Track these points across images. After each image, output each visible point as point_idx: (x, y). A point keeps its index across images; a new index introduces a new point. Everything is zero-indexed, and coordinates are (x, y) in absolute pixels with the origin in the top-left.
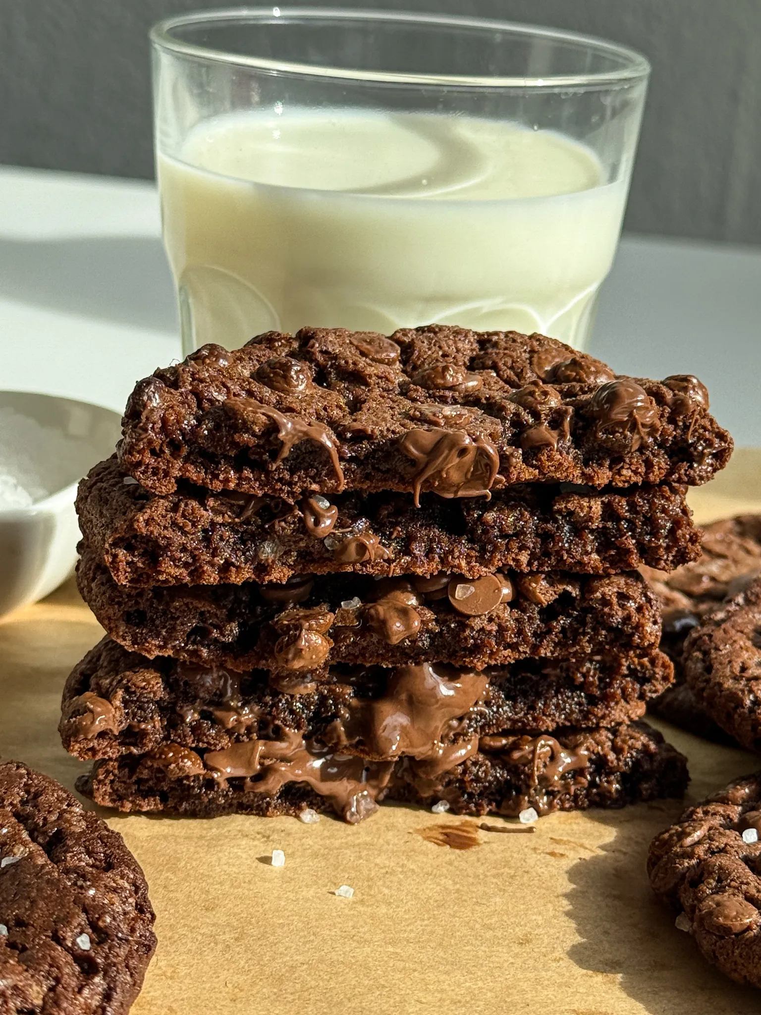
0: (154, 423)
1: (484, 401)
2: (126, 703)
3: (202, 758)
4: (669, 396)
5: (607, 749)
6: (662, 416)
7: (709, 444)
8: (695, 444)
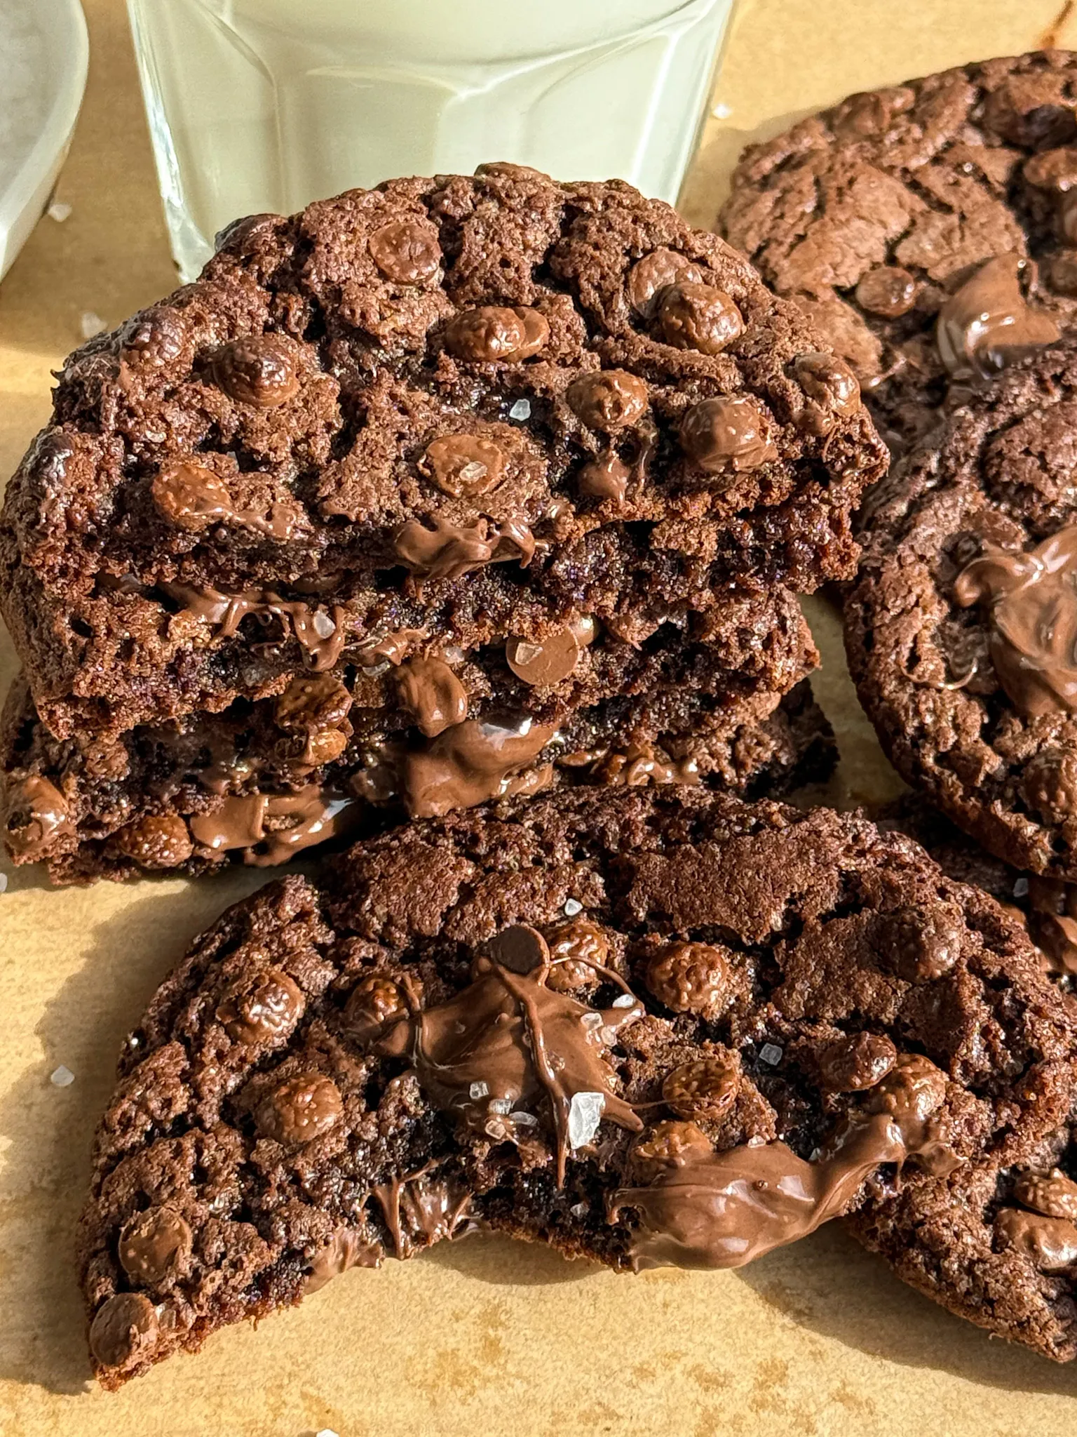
0: (57, 527)
1: (538, 393)
2: (82, 788)
3: (188, 825)
4: (797, 409)
5: (725, 763)
6: (784, 437)
7: (852, 462)
8: (832, 464)
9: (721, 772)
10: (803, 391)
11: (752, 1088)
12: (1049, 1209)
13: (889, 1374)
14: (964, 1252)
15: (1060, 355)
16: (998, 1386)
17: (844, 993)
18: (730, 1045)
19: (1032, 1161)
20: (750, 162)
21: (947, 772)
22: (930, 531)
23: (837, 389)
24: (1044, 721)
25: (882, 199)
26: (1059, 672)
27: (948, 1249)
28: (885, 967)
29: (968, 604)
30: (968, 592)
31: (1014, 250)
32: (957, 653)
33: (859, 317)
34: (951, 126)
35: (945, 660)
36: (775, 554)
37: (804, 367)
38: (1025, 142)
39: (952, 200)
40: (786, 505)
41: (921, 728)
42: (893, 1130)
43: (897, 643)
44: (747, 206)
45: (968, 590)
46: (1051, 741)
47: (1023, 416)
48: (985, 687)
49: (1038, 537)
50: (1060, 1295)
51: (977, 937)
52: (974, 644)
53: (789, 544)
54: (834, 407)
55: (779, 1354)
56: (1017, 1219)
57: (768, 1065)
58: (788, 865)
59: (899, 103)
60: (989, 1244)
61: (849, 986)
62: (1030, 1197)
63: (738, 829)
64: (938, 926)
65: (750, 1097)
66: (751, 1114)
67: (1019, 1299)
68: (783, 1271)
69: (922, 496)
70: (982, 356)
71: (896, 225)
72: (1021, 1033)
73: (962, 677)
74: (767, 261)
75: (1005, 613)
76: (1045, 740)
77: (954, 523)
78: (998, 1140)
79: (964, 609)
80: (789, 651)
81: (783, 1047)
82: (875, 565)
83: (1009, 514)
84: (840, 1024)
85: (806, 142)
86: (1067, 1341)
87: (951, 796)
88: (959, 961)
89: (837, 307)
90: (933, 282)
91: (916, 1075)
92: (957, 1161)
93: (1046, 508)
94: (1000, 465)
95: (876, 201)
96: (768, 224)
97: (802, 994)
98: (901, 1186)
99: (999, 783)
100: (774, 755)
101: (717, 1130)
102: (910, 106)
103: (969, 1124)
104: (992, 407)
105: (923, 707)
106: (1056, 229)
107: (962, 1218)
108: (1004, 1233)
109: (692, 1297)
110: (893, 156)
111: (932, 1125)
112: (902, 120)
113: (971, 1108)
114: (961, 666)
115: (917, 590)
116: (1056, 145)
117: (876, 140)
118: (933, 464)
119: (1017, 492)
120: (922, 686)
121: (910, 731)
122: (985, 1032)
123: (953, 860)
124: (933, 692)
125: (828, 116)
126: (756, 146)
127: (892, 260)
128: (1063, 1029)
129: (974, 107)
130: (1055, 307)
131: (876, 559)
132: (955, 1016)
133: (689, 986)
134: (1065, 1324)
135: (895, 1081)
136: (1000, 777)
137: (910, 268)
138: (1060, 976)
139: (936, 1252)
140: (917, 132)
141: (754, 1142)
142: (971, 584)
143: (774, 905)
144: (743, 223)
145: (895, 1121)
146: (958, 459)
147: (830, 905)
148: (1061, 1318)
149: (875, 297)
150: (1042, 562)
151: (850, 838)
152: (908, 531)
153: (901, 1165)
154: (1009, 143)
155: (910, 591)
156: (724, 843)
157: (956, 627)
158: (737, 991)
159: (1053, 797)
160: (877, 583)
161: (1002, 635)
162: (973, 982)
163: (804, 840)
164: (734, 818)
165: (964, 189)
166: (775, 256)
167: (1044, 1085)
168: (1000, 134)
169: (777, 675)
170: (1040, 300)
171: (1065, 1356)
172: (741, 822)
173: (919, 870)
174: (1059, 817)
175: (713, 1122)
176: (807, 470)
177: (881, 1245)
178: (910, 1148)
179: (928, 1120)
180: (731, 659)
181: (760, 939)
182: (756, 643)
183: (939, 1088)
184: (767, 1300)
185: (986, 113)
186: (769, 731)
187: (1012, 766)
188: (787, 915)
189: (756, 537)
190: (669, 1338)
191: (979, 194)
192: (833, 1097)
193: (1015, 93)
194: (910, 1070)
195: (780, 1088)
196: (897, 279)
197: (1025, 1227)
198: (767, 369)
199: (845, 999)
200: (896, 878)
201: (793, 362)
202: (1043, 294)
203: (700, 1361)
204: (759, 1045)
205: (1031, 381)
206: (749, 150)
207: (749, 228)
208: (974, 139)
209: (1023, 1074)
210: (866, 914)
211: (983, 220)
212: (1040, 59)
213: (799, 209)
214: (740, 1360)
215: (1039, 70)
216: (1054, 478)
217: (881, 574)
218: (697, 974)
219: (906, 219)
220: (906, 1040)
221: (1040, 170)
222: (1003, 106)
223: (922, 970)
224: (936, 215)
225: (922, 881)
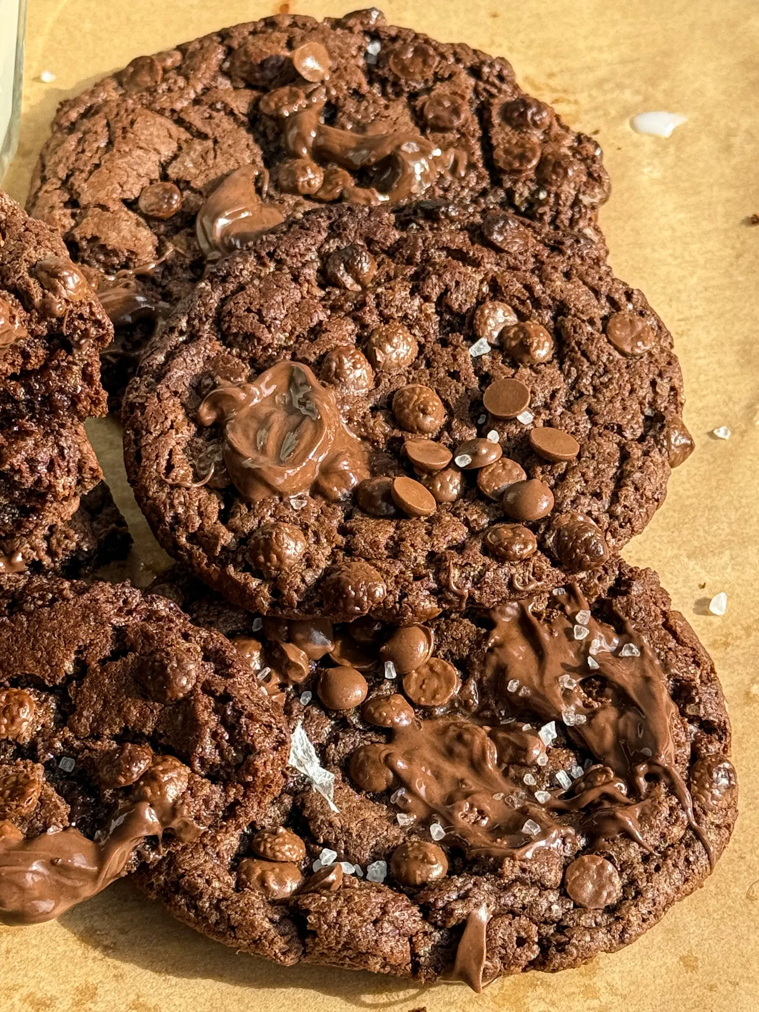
4: (37, 299)
5: (42, 554)
6: (31, 320)
7: (85, 334)
8: (71, 335)
9: (41, 561)
10: (42, 286)
11: (51, 790)
12: (275, 856)
13: (171, 986)
14: (213, 894)
15: (272, 237)
16: (250, 986)
17: (117, 715)
18: (36, 761)
19: (267, 822)
20: (62, 113)
21: (195, 547)
22: (180, 373)
23: (66, 283)
24: (262, 504)
25: (156, 133)
26: (270, 468)
27: (201, 893)
28: (145, 695)
29: (209, 424)
30: (207, 415)
31: (254, 162)
32: (201, 461)
33: (141, 220)
34: (207, 75)
35: (192, 466)
36: (42, 403)
37: (42, 268)
38: (261, 84)
39: (208, 130)
40: (44, 369)
41: (176, 517)
42: (150, 814)
43: (157, 456)
44: (59, 145)
45: (207, 414)
46: (268, 518)
47: (247, 284)
48: (220, 483)
49: (258, 370)
50: (282, 918)
51: (210, 667)
52: (213, 452)
53: (51, 395)
54: (65, 295)
55: (90, 979)
56: (253, 866)
57: (65, 773)
58: (74, 626)
59: (169, 62)
60: (233, 886)
61: (120, 710)
62: (262, 849)
63: (40, 603)
64: (179, 661)
65: (50, 797)
66: (51, 810)
67: (252, 924)
68: (96, 918)
69: (176, 348)
70: (226, 242)
71: (167, 152)
72: (239, 733)
73: (204, 477)
74: (72, 184)
75: (233, 429)
76: (263, 518)
77: (198, 365)
78: (231, 811)
79: (207, 428)
80: (69, 471)
81: (75, 758)
82: (140, 400)
83: (239, 356)
84: (115, 738)
85: (103, 96)
86: (289, 951)
87: (199, 564)
88: (195, 686)
89: (123, 214)
90: (193, 190)
91: (165, 771)
92: (199, 830)
93: (265, 349)
94: (230, 321)
95: (151, 134)
96: (73, 158)
97: (87, 718)
98: (164, 851)
99: (233, 552)
100: (78, 544)
101: (26, 824)
102: (178, 64)
103: (206, 802)
104: (224, 280)
105: (176, 502)
106: (283, 145)
107: (212, 869)
108: (244, 876)
109: (28, 944)
110: (163, 101)
111: (177, 806)
112: (172, 74)
113: (206, 791)
114: (203, 469)
115: (171, 417)
116: (283, 85)
117: (152, 91)
118: (183, 324)
119: (244, 339)
120: (175, 486)
121: (168, 519)
122: (214, 735)
123: (208, 609)
124: (183, 490)
125: (118, 76)
126: (66, 101)
127: (165, 177)
128: (271, 728)
129: (224, 61)
130: (282, 201)
131: (142, 397)
132: (193, 726)
133: (5, 721)
134: (286, 938)
135: (150, 777)
136: (233, 547)
137: (177, 182)
138: (287, 686)
139: (193, 895)
140: (181, 82)
141: (51, 830)
142: (209, 409)
143: (66, 656)
144: (55, 158)
145: (151, 806)
146: (201, 319)
147: (107, 652)
148: (283, 935)
149: (151, 205)
150: (260, 389)
151: (121, 603)
152: (164, 376)
153: (160, 837)
154: (249, 86)
155: (166, 418)
156: (29, 614)
157: (200, 441)
158: (42, 721)
159: (268, 559)
160: (142, 414)
161: (231, 445)
162: (205, 699)
163: (86, 607)
164: (37, 595)
165: (216, 121)
166: (79, 182)
167: (257, 770)
168: (243, 79)
169: (60, 489)
170: (271, 197)
171: (290, 961)
172: (42, 598)
173: (171, 621)
174: (274, 573)
175: (23, 819)
176: (56, 341)
177: (158, 893)
178: (163, 823)
179: (175, 802)
180: (24, 481)
181: (58, 681)
182: (42, 469)
183: (182, 779)
184: (83, 941)
185: (232, 64)
186: (73, 528)
187: (241, 539)
188: (77, 662)
189: (27, 393)
190: (9, 975)
191: (227, 124)
192: (108, 792)
193: (251, 49)
194: (161, 768)
195: (72, 788)
196: (166, 191)
197: (258, 871)
198: (16, 272)
199: (118, 720)
200: (152, 628)
201: (34, 266)
202: (272, 192)
203: (33, 990)
204: (58, 758)
205: (252, 258)
206: (62, 104)
207: (60, 161)
208: (224, 84)
209: (242, 763)
210: (131, 657)
211: (230, 142)
212: (270, 23)
213: (95, 145)
214: (62, 987)
215: (270, 30)
216: (269, 327)
217: (145, 407)
218: (10, 712)
219: (174, 146)
220: (161, 745)
221: (269, 104)
222: (244, 59)
223: (169, 694)
224: (196, 141)
225: (170, 629)
